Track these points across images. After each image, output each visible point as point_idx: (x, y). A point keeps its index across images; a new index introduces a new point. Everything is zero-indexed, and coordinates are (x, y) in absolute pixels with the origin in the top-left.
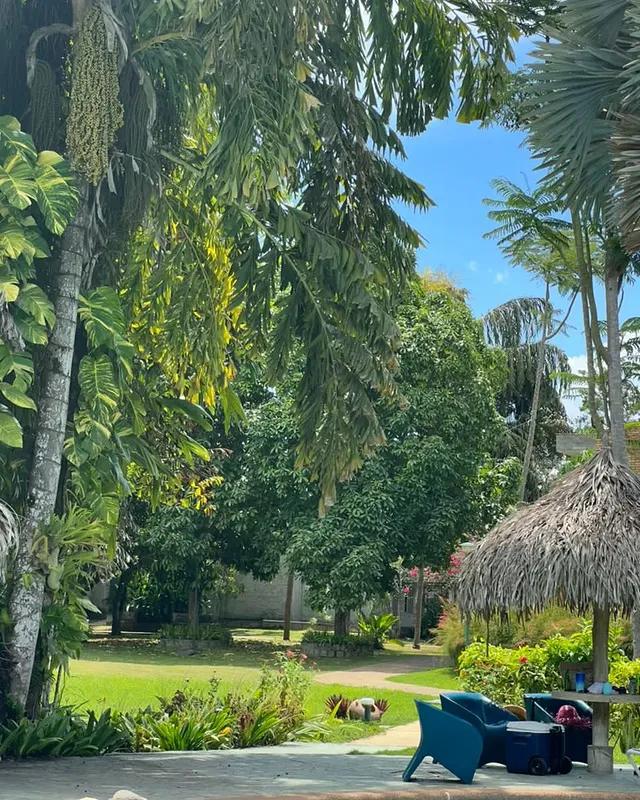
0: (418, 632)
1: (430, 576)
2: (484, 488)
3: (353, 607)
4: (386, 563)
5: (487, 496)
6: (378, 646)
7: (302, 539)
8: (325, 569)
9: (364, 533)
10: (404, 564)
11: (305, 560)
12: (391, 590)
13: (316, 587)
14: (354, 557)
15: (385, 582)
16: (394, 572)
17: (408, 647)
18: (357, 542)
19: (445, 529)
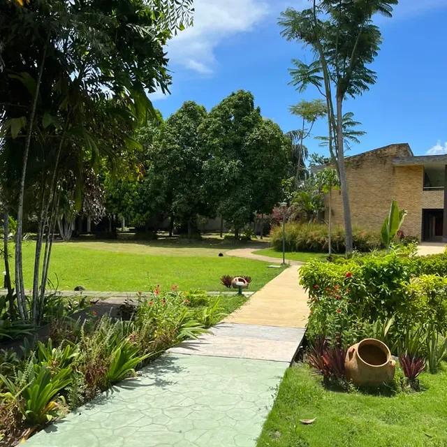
0: (262, 233)
1: (265, 216)
2: (284, 187)
3: (241, 227)
4: (251, 213)
5: (285, 189)
6: (250, 239)
7: (222, 205)
8: (230, 215)
9: (244, 202)
10: (257, 213)
11: (223, 212)
12: (253, 221)
13: (228, 221)
14: (240, 211)
15: (251, 219)
16: (254, 215)
17: (259, 238)
18: (242, 205)
19: (271, 200)
